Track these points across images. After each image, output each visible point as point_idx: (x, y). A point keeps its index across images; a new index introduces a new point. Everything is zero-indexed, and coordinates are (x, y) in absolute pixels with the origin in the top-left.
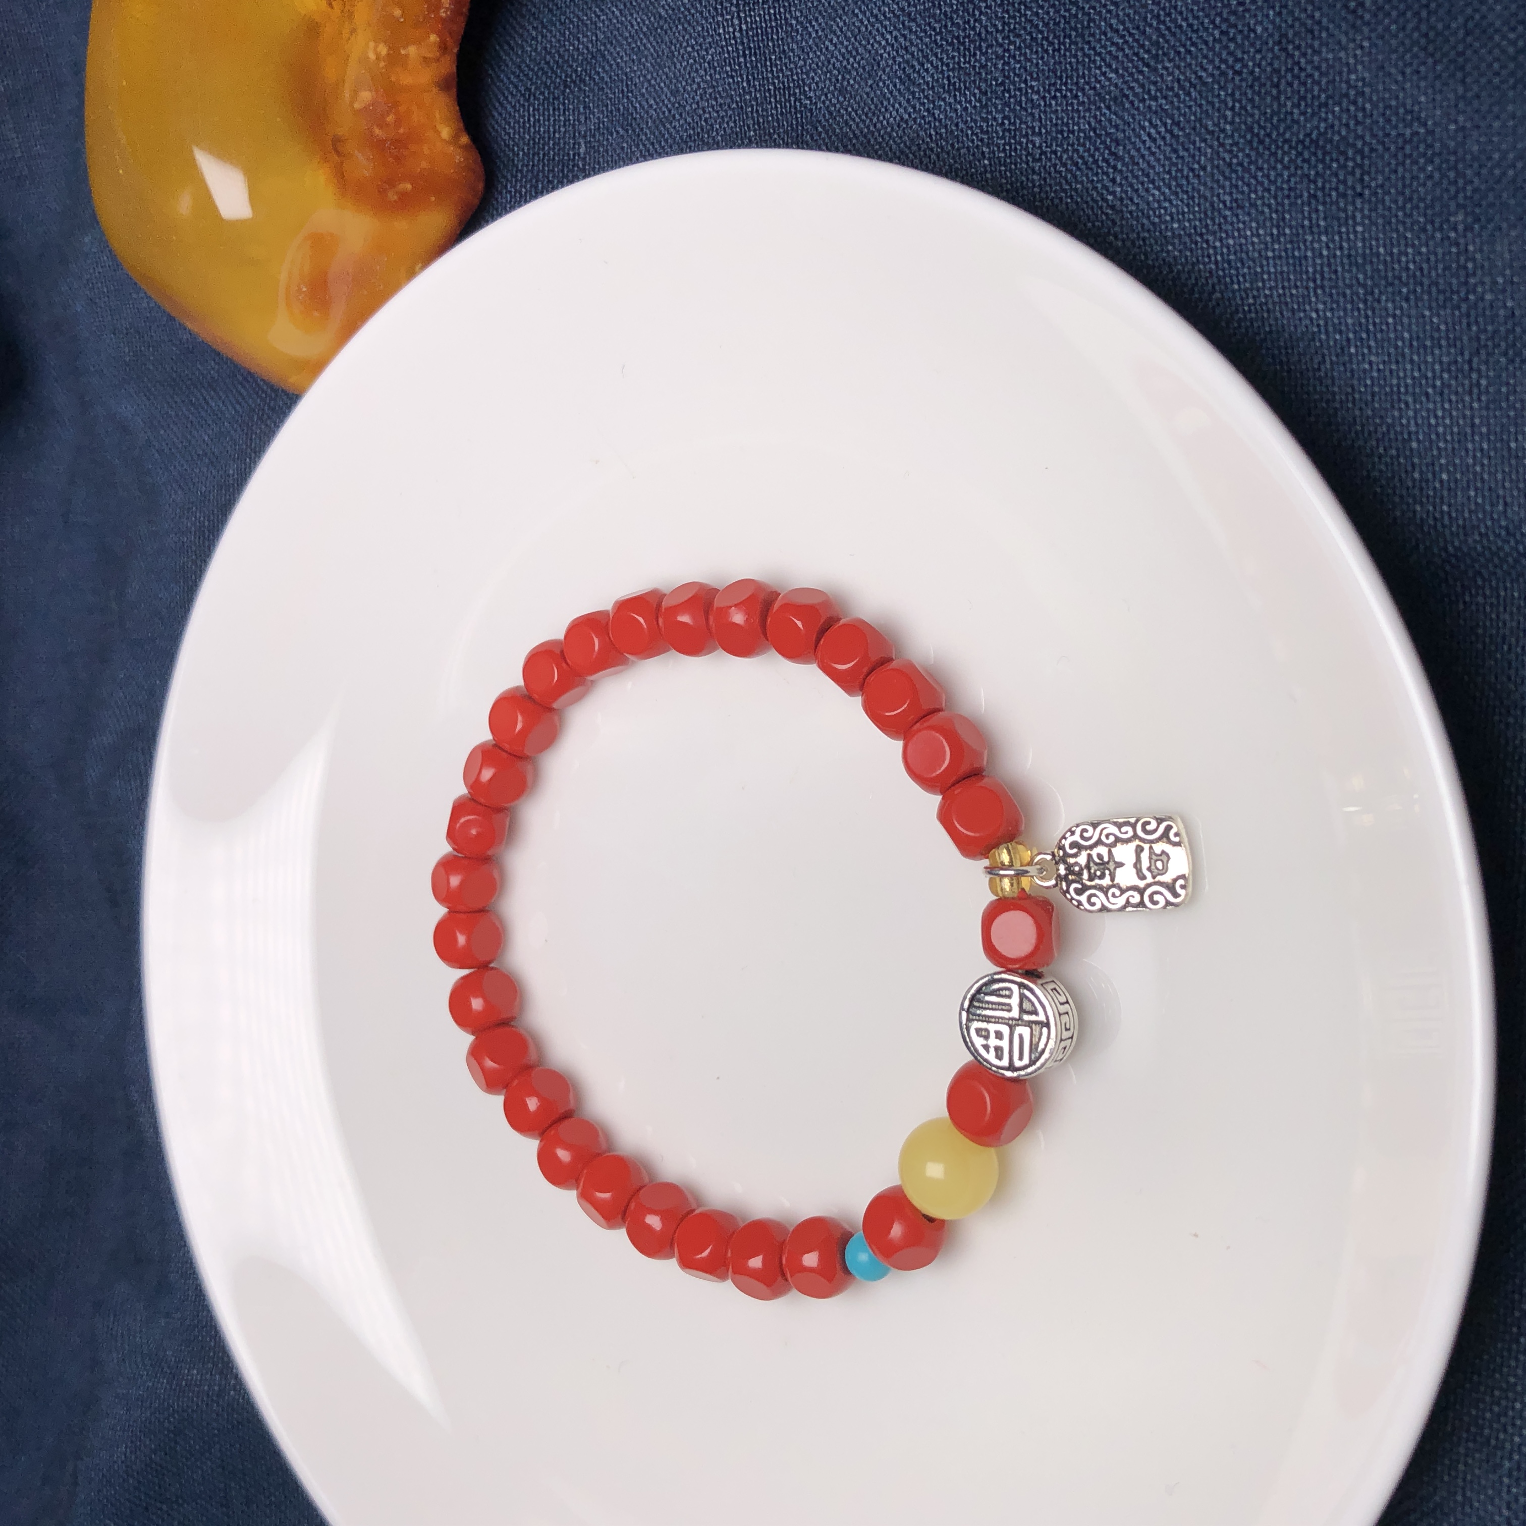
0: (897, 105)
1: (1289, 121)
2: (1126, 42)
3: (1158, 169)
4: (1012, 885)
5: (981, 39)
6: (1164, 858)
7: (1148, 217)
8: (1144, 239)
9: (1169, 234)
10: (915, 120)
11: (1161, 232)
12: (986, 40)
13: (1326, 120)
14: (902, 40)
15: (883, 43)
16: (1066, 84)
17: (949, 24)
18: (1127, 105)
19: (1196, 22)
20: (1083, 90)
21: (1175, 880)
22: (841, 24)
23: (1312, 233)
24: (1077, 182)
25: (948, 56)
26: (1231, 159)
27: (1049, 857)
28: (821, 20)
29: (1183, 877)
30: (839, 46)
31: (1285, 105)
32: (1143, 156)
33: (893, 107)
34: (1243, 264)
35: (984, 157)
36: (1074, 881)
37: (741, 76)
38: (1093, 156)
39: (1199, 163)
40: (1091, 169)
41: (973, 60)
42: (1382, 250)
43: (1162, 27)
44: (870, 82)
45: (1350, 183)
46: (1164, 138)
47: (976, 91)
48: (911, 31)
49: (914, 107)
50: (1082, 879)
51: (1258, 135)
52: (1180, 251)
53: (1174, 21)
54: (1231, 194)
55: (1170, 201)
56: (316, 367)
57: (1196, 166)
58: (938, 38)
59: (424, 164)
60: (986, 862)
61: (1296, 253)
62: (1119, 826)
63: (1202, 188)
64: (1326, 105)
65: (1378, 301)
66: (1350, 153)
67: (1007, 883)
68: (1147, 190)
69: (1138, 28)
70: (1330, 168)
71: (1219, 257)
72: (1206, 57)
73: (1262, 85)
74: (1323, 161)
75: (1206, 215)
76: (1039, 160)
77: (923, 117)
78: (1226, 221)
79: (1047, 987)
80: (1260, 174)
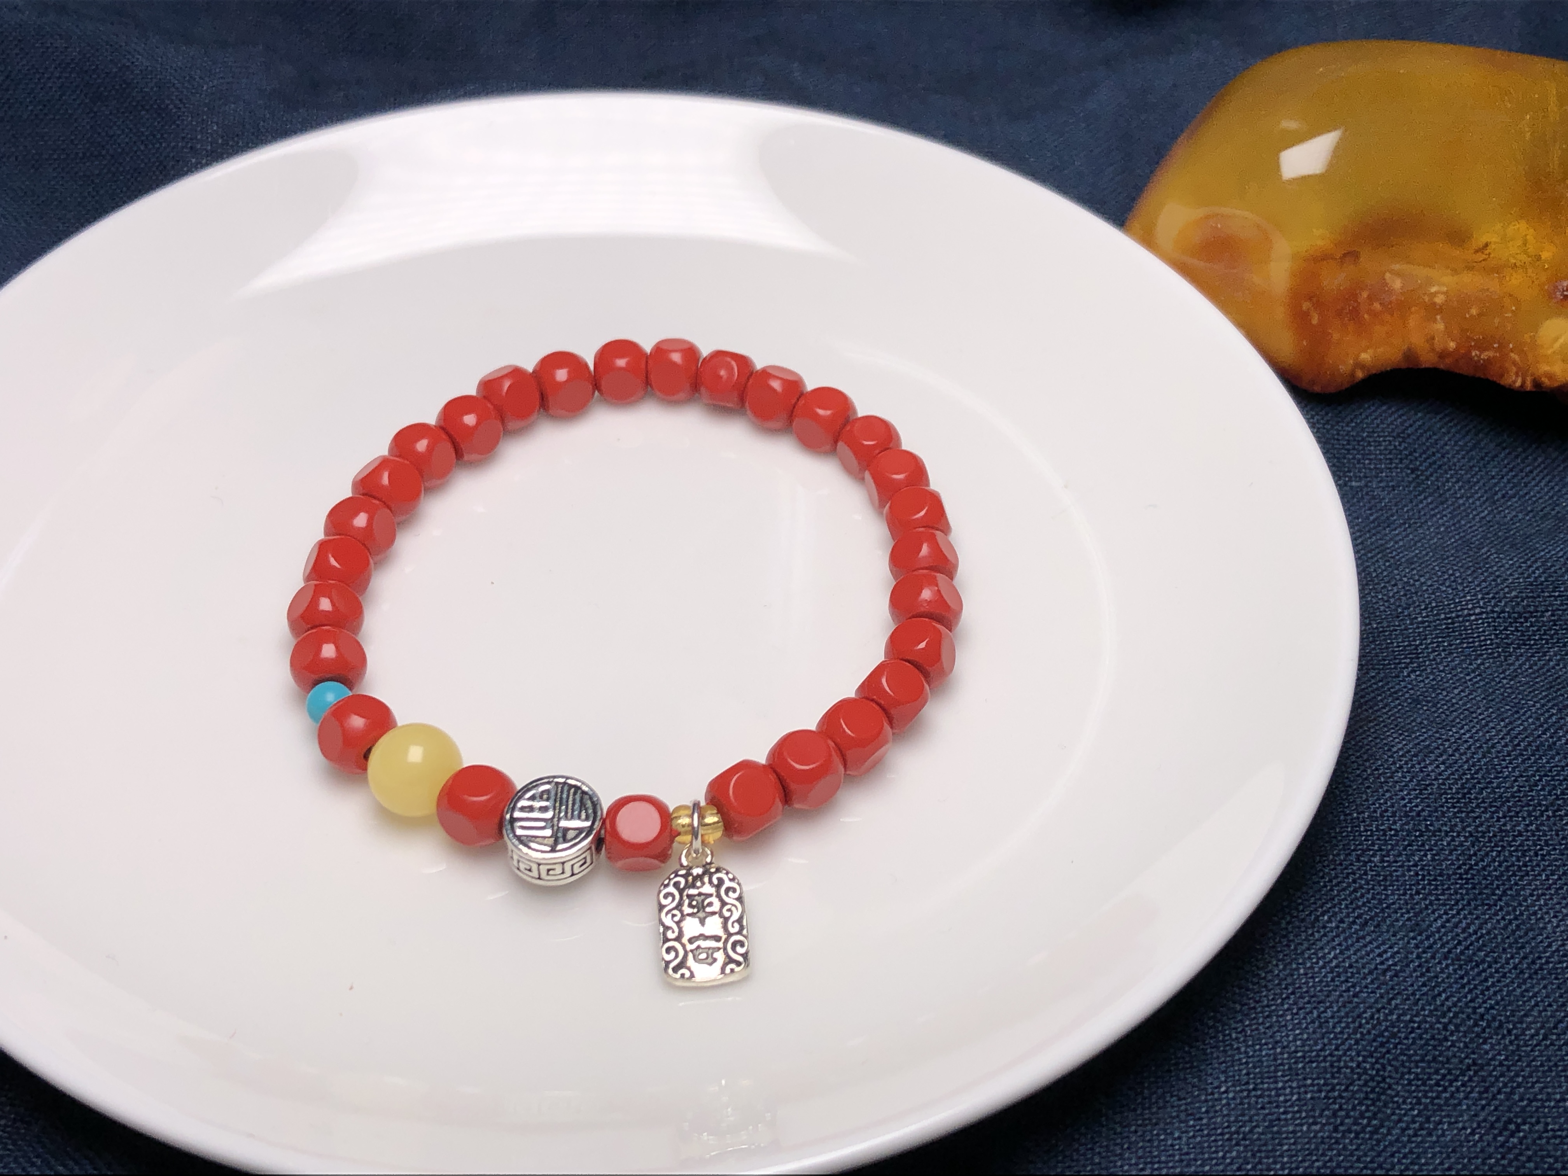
0: (1404, 742)
1: (1401, 1069)
2: (1470, 935)
4: (683, 826)
5: (1468, 813)
6: (710, 960)
7: (1309, 949)
8: (1288, 946)
9: (1294, 966)
10: (1392, 757)
11: (1295, 959)
12: (1467, 817)
13: (1404, 1102)
14: (1465, 746)
15: (1462, 731)
16: (1430, 884)
18: (1412, 934)
19: (1491, 993)
20: (1425, 899)
21: (689, 969)
23: (1299, 1087)
25: (1452, 784)
26: (1366, 1018)
27: (709, 860)
28: (1482, 683)
29: (692, 975)
30: (1458, 697)
31: (1417, 1067)
32: (1365, 946)
33: (1403, 740)
34: (1268, 1028)
35: (1358, 813)
36: (687, 881)
37: (1427, 616)
38: (1364, 904)
39: (1361, 991)
40: (1351, 903)
42: (1285, 1147)
43: (1486, 965)
44: (1425, 722)
45: (1347, 1121)
46: (1382, 963)
47: (1420, 808)
49: (1402, 756)
50: (689, 888)
51: (1388, 1042)
52: (1278, 975)
53: (1491, 976)
54: (1332, 1017)
55: (1324, 967)
56: (1148, 241)
57: (1358, 989)
58: (1469, 776)
59: (1336, 336)
60: (703, 803)
61: (1280, 1074)
62: (740, 921)
63: (1338, 993)
64: (1419, 1103)
65: (1237, 1144)
66: (1374, 1122)
67: (685, 821)
68: (1334, 948)
69: (1484, 945)
70: (1360, 1104)
71: (1273, 1008)
72: (1459, 1000)
73: (1435, 1047)
74: (1366, 1098)
75: (1312, 997)
76: (1358, 860)
77: (1394, 763)
78: (1308, 1014)
79: (587, 854)
80: (1353, 1042)
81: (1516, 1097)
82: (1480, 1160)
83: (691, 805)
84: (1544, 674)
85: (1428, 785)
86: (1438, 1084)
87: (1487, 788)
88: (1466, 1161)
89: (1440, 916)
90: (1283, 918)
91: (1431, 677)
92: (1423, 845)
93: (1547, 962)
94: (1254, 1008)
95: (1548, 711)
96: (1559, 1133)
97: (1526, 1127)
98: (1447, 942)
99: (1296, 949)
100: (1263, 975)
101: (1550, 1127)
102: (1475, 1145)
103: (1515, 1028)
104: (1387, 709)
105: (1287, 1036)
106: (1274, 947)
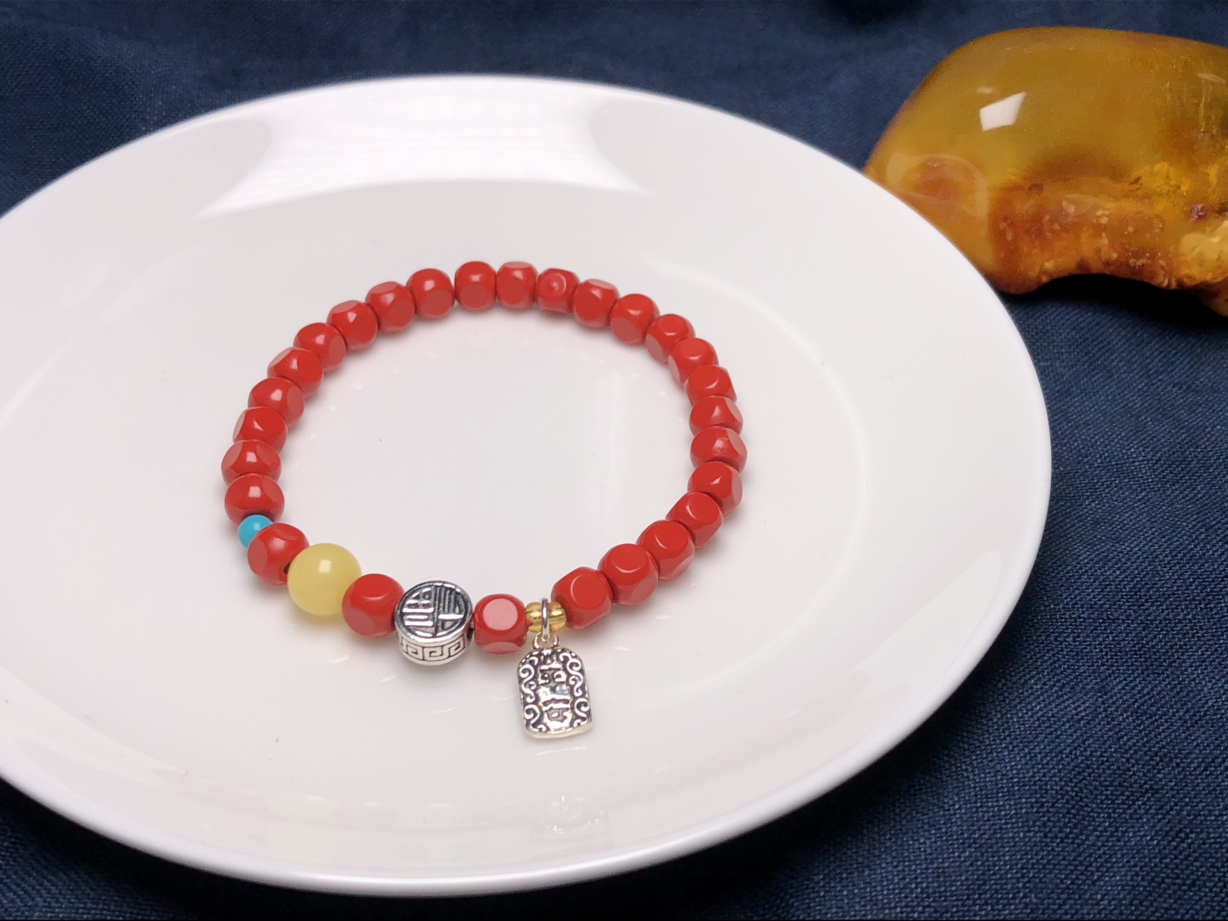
0: (1088, 553)
1: (1095, 792)
2: (1144, 695)
3: (1055, 710)
4: (535, 618)
5: (1139, 606)
6: (561, 718)
7: (1020, 703)
8: (1004, 701)
9: (1009, 716)
10: (1079, 563)
11: (1010, 711)
12: (1139, 609)
13: (1098, 817)
14: (1135, 556)
15: (1133, 545)
16: (1112, 658)
17: (1149, 586)
18: (1099, 694)
19: (1162, 737)
20: (1108, 669)
21: (545, 725)
22: (1144, 520)
23: (1016, 804)
24: (1042, 663)
27: (555, 643)
28: (1146, 509)
29: (548, 729)
31: (1107, 790)
32: (1063, 702)
33: (1087, 551)
34: (991, 761)
35: (1055, 605)
36: (539, 660)
37: (1102, 463)
38: (1061, 673)
39: (1061, 734)
41: (1125, 600)
42: (1007, 849)
43: (1157, 717)
44: (1104, 538)
45: (1054, 829)
46: (1077, 714)
47: (1102, 602)
48: (1142, 562)
49: (1087, 563)
50: (542, 664)
51: (1083, 771)
52: (997, 722)
53: (1162, 724)
54: (1040, 753)
55: (1032, 717)
57: (1059, 733)
58: (1138, 579)
59: (1026, 250)
60: (549, 601)
61: (1000, 795)
62: (582, 687)
63: (1043, 736)
64: (1109, 817)
65: (970, 847)
66: (1075, 831)
67: (536, 614)
68: (1039, 703)
69: (1155, 703)
70: (1064, 817)
71: (994, 746)
72: (1138, 741)
73: (1120, 776)
74: (1068, 813)
75: (1024, 738)
76: (1056, 640)
77: (1081, 568)
78: (1021, 750)
79: (461, 639)
80: (1056, 771)
81: (1185, 813)
82: (1158, 860)
83: (540, 602)
84: (1194, 503)
85: (1108, 585)
86: (1123, 803)
87: (1153, 588)
88: (1147, 860)
89: (1121, 682)
90: (999, 681)
91: (1107, 505)
92: (1105, 629)
93: (1205, 715)
94: (979, 747)
95: (1198, 530)
96: (1218, 840)
97: (1193, 835)
98: (1127, 700)
99: (1010, 703)
100: (985, 722)
101: (1212, 835)
102: (1153, 849)
103: (1182, 762)
104: (1074, 528)
105: (1006, 767)
106: (993, 702)
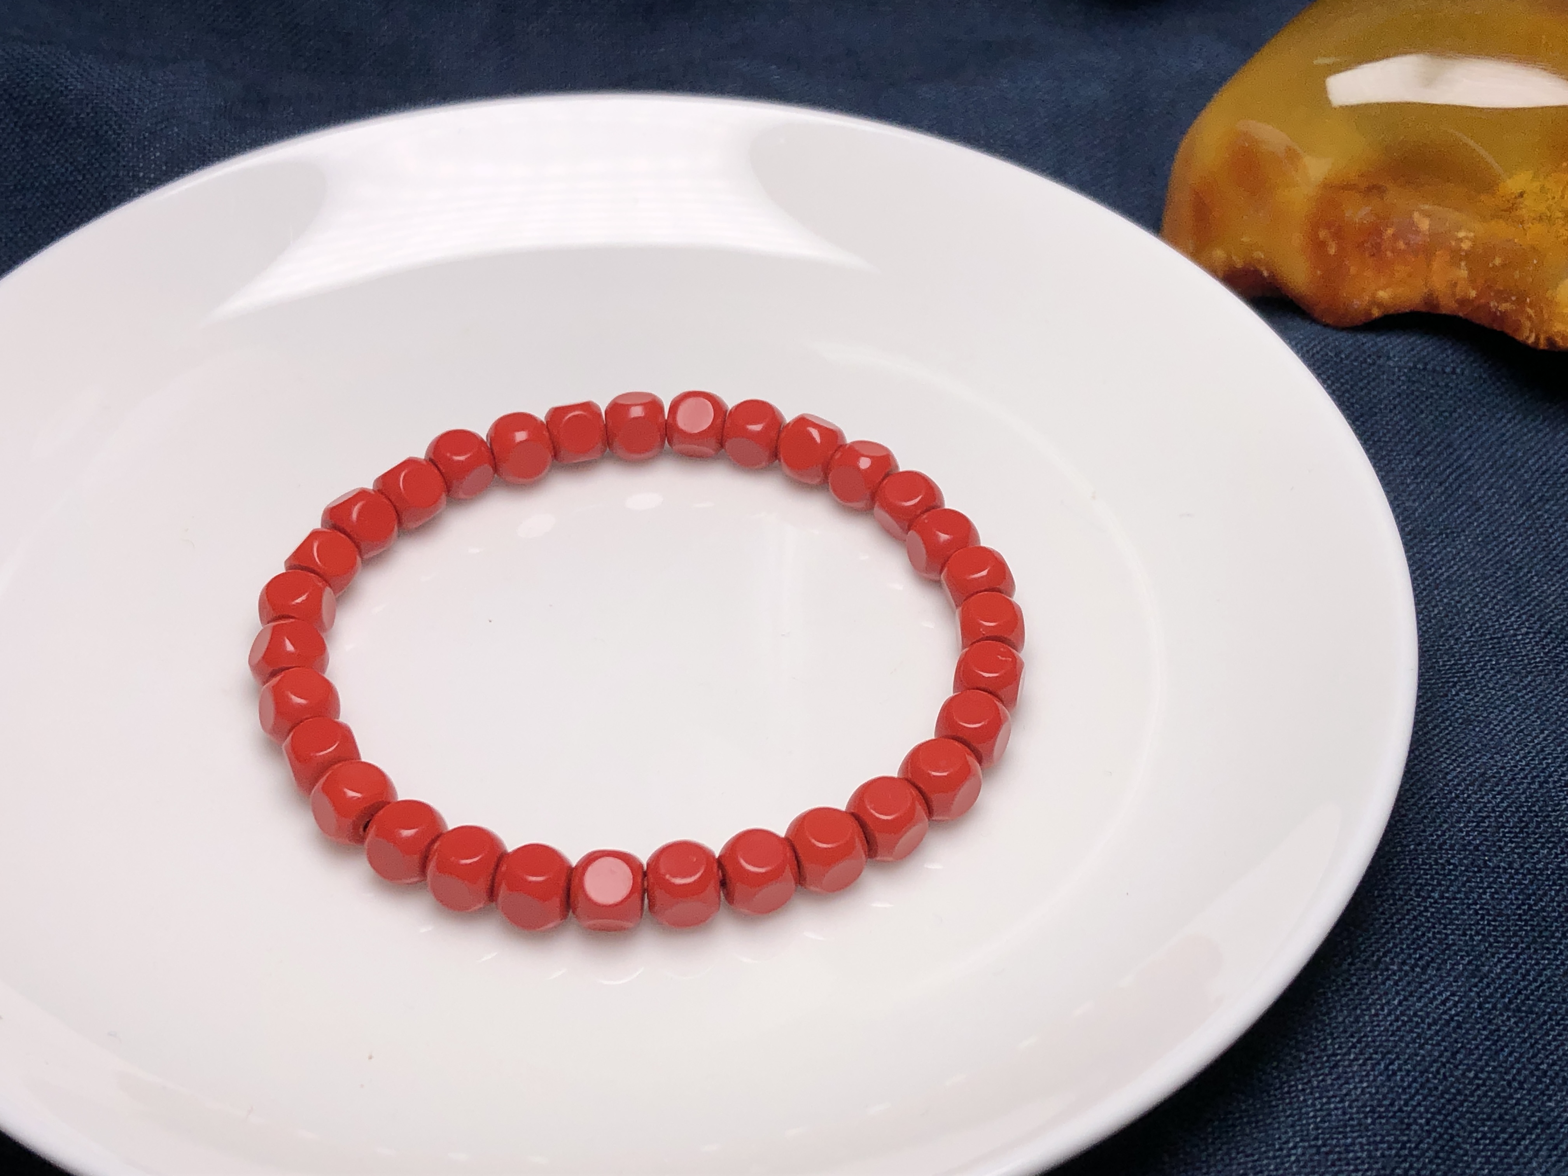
0: (1459, 769)
1: (1470, 1128)
2: (1530, 983)
3: (1418, 1005)
5: (1526, 848)
7: (1372, 994)
16: (1489, 925)
17: (1539, 820)
18: (1473, 981)
19: (1553, 1048)
20: (1484, 941)
22: (1532, 718)
23: (1369, 1144)
24: (1400, 929)
25: (1509, 817)
26: (1432, 1073)
30: (1510, 717)
31: (1484, 1125)
32: (1428, 992)
33: (1457, 766)
34: (1335, 1079)
38: (1425, 945)
39: (1426, 1043)
40: (1413, 943)
41: (1507, 840)
43: (1546, 1018)
44: (1479, 745)
48: (1531, 783)
57: (1423, 1040)
58: (1525, 809)
61: (1348, 1129)
63: (1403, 1044)
68: (1398, 994)
69: (1544, 994)
70: (1431, 1163)
71: (1339, 1057)
73: (1500, 1105)
89: (1500, 961)
90: (1345, 959)
91: (1481, 695)
92: (1481, 882)
94: (1320, 1057)
98: (1507, 991)
99: (1359, 993)
